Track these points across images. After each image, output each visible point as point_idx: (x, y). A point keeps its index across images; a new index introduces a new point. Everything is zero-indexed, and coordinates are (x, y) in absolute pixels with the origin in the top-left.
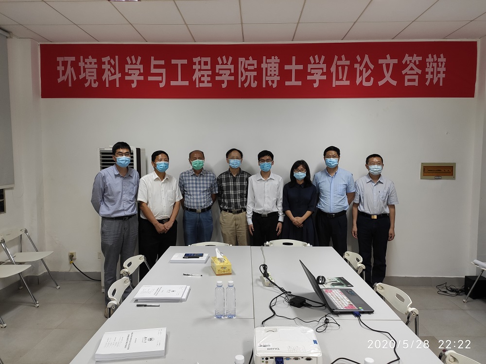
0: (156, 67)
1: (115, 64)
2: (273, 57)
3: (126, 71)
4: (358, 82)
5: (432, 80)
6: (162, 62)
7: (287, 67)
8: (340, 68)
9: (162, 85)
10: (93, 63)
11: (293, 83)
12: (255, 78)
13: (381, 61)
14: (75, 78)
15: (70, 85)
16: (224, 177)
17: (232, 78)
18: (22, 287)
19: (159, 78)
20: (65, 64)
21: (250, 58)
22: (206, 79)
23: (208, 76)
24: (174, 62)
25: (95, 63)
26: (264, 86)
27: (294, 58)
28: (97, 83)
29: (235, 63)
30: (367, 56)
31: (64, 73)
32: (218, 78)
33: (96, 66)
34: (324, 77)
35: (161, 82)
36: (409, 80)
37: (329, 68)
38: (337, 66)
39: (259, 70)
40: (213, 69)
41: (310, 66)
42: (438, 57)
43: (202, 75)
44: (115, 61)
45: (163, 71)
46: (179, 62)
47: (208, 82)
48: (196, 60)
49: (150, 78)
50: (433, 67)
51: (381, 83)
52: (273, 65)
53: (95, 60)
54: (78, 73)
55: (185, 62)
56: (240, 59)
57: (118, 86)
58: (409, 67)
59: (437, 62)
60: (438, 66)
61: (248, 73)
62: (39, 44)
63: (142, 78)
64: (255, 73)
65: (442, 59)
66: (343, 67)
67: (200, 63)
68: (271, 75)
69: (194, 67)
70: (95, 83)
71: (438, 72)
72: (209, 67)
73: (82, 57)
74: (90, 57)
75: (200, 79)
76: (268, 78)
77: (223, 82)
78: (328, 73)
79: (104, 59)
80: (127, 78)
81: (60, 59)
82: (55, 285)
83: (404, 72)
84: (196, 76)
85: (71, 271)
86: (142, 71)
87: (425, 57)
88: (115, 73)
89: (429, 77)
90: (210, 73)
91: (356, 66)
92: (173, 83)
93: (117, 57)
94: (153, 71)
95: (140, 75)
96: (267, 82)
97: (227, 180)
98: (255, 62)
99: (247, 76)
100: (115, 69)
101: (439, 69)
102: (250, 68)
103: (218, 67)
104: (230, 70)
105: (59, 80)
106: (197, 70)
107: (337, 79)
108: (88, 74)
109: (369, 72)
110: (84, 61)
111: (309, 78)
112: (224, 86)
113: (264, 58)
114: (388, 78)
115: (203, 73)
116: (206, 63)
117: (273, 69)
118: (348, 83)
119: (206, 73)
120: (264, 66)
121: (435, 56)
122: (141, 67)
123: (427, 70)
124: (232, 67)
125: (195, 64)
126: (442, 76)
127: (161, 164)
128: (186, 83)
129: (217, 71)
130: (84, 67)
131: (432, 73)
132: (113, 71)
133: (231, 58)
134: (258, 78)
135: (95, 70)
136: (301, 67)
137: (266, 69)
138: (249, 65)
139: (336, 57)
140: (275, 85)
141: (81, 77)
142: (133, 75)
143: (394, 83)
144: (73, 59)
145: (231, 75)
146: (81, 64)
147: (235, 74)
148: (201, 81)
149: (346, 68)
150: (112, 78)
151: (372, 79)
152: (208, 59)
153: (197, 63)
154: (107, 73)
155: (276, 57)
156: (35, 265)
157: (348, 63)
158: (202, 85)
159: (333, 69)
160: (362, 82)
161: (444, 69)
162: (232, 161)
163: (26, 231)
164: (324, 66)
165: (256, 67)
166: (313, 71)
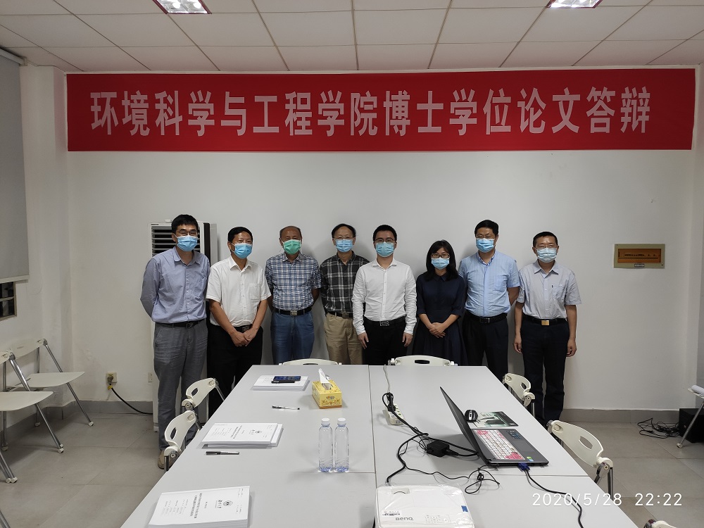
1: (174, 102)
2: (400, 92)
3: (190, 113)
4: (523, 128)
5: (630, 124)
6: (241, 100)
7: (420, 107)
8: (497, 108)
9: (241, 132)
10: (142, 101)
11: (430, 129)
12: (375, 122)
13: (555, 98)
14: (116, 123)
15: (109, 133)
16: (330, 264)
17: (342, 122)
18: (39, 424)
19: (237, 123)
20: (102, 102)
21: (368, 93)
22: (304, 123)
23: (307, 119)
24: (258, 99)
25: (145, 102)
26: (387, 133)
27: (430, 93)
28: (148, 130)
29: (346, 100)
30: (535, 91)
31: (101, 115)
32: (320, 122)
33: (147, 106)
34: (474, 121)
35: (240, 128)
36: (597, 125)
37: (481, 106)
38: (493, 105)
39: (380, 110)
40: (314, 109)
41: (453, 105)
42: (639, 91)
43: (298, 117)
44: (173, 98)
45: (243, 112)
46: (266, 100)
47: (307, 128)
48: (290, 96)
49: (224, 123)
50: (631, 106)
51: (556, 129)
52: (400, 103)
53: (145, 97)
54: (120, 114)
55: (274, 99)
56: (353, 95)
57: (177, 134)
58: (597, 106)
59: (637, 98)
60: (638, 105)
61: (365, 116)
62: (66, 73)
63: (212, 122)
64: (375, 115)
65: (645, 95)
66: (501, 106)
67: (295, 101)
68: (397, 117)
69: (287, 106)
70: (145, 129)
71: (639, 114)
72: (308, 106)
73: (126, 93)
74: (138, 92)
75: (295, 123)
76: (393, 122)
77: (328, 127)
78: (480, 115)
79: (158, 96)
80: (191, 122)
81: (95, 96)
82: (87, 421)
83: (589, 113)
84: (290, 120)
85: (109, 400)
86: (212, 113)
87: (620, 91)
88: (174, 116)
89: (625, 120)
90: (309, 115)
91: (521, 104)
92: (256, 130)
93: (176, 93)
94: (228, 112)
95: (209, 117)
96: (391, 127)
97: (335, 269)
98: (374, 99)
99: (362, 120)
100: (174, 110)
101: (640, 109)
102: (368, 107)
103: (321, 106)
104: (339, 110)
105: (94, 126)
106: (291, 111)
107: (493, 123)
108: (135, 117)
109: (539, 113)
110: (129, 98)
111: (452, 121)
112: (330, 133)
113: (388, 93)
114: (566, 121)
115: (299, 114)
116: (304, 101)
117: (400, 109)
118: (508, 129)
119: (304, 115)
120: (387, 104)
121: (634, 90)
122: (211, 106)
123: (623, 110)
124: (341, 106)
125: (288, 102)
126: (644, 118)
127: (241, 247)
128: (276, 130)
129: (320, 113)
130: (129, 106)
131: (630, 115)
132: (171, 113)
133: (339, 94)
134: (379, 122)
135: (145, 112)
136: (440, 106)
137: (391, 109)
138: (365, 103)
139: (491, 92)
140: (403, 133)
141: (125, 121)
142: (199, 118)
143: (575, 129)
144: (114, 95)
145: (339, 117)
146: (125, 103)
147: (346, 116)
148: (296, 127)
149: (506, 107)
150: (169, 123)
151: (543, 123)
152: (307, 96)
153: (291, 101)
154: (162, 116)
155: (405, 92)
156: (57, 391)
157: (508, 100)
158: (298, 132)
159: (487, 109)
160: (528, 127)
161: (646, 109)
162: (339, 242)
163: (45, 343)
164: (474, 105)
165: (375, 106)
166: (458, 113)
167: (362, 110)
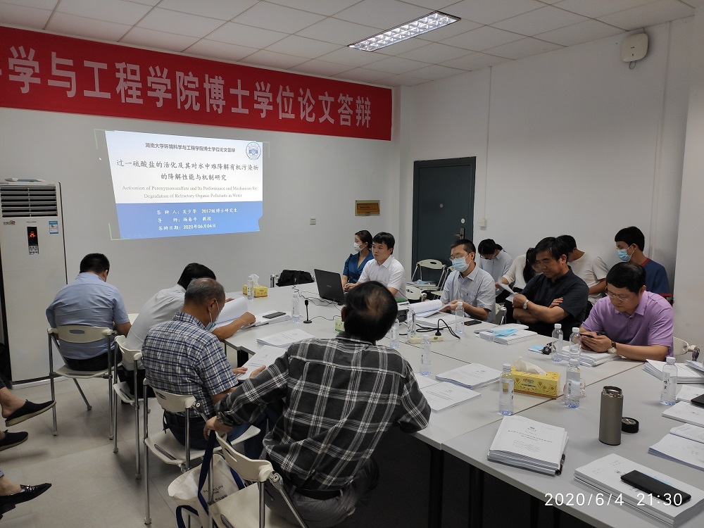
0: (60, 67)
2: (216, 77)
3: (11, 67)
4: (302, 117)
5: (361, 121)
6: (70, 62)
7: (232, 91)
8: (285, 99)
9: (71, 94)
11: (239, 110)
12: (198, 99)
13: (321, 98)
17: (169, 96)
19: (66, 84)
21: (190, 73)
22: (134, 93)
23: (138, 89)
24: (87, 64)
26: (208, 110)
27: (239, 81)
29: (171, 76)
30: (308, 90)
32: (150, 94)
34: (271, 108)
35: (70, 89)
36: (344, 120)
37: (275, 97)
38: (283, 97)
39: (201, 89)
40: (143, 81)
41: (256, 94)
42: (365, 100)
43: (128, 83)
45: (72, 75)
46: (97, 66)
47: (138, 97)
48: (120, 66)
49: (51, 83)
50: (361, 109)
51: (321, 120)
52: (217, 86)
55: (104, 66)
56: (179, 74)
58: (343, 107)
59: (364, 104)
60: (365, 109)
61: (188, 92)
63: (37, 81)
64: (197, 94)
65: (368, 103)
66: (288, 98)
67: (125, 71)
68: (215, 97)
69: (118, 75)
71: (365, 115)
72: (137, 77)
75: (126, 92)
76: (212, 101)
77: (157, 99)
78: (274, 103)
80: (13, 78)
83: (339, 111)
84: (121, 87)
86: (37, 71)
87: (355, 99)
89: (358, 118)
91: (300, 99)
92: (87, 93)
94: (55, 72)
95: (34, 75)
96: (211, 105)
98: (196, 80)
99: (187, 96)
101: (366, 112)
102: (191, 86)
103: (150, 79)
104: (166, 85)
106: (121, 80)
109: (311, 107)
111: (256, 106)
112: (160, 104)
113: (207, 76)
114: (326, 116)
115: (130, 84)
116: (133, 72)
117: (217, 91)
118: (293, 116)
119: (135, 85)
120: (207, 86)
121: (362, 99)
122: (36, 64)
123: (357, 111)
124: (168, 82)
125: (118, 71)
126: (368, 118)
128: (107, 95)
129: (149, 85)
131: (361, 115)
133: (166, 71)
134: (201, 99)
136: (247, 93)
137: (210, 90)
138: (188, 82)
139: (281, 87)
140: (220, 111)
142: (22, 74)
143: (332, 121)
145: (167, 91)
147: (173, 91)
148: (127, 95)
149: (291, 100)
151: (314, 115)
152: (137, 68)
153: (121, 70)
155: (220, 78)
157: (292, 95)
158: (129, 100)
159: (279, 100)
160: (305, 117)
161: (368, 112)
164: (270, 95)
165: (197, 86)
166: (260, 100)
167: (186, 88)
